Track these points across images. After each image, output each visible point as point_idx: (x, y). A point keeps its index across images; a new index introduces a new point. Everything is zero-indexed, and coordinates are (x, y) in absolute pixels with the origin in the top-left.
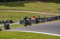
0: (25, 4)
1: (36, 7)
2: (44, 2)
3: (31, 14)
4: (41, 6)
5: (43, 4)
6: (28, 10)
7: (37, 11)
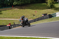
0: (3, 12)
1: (13, 14)
2: (20, 9)
3: (7, 21)
4: (18, 13)
5: (20, 11)
6: (5, 18)
7: (13, 18)
